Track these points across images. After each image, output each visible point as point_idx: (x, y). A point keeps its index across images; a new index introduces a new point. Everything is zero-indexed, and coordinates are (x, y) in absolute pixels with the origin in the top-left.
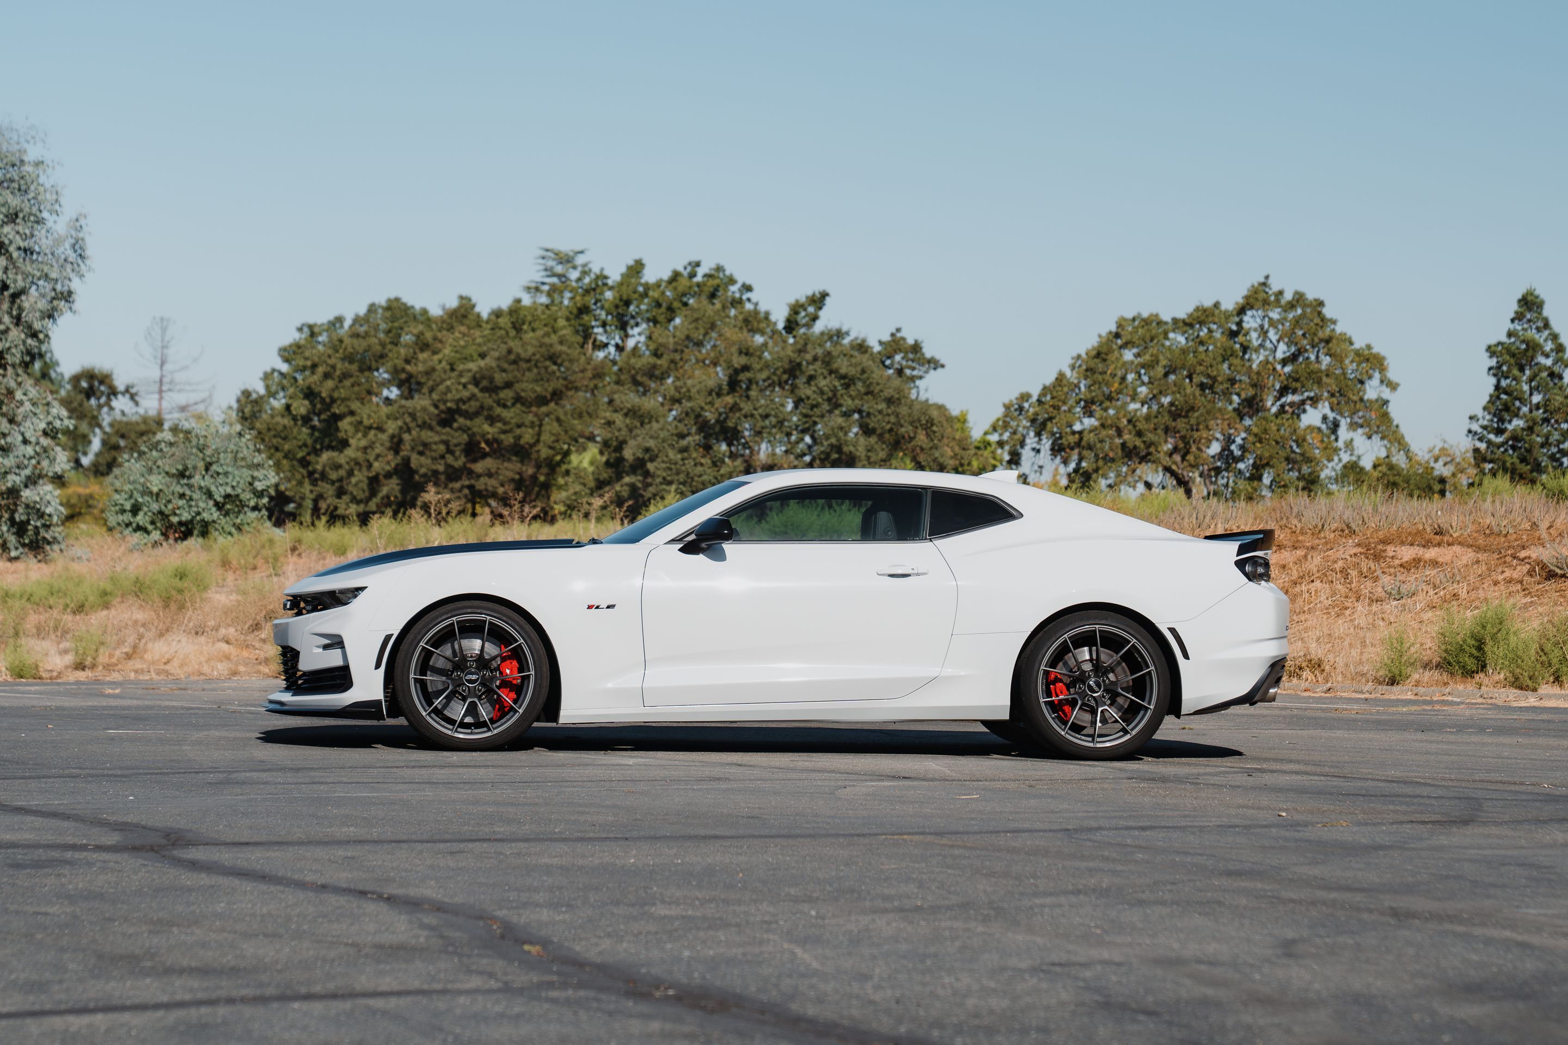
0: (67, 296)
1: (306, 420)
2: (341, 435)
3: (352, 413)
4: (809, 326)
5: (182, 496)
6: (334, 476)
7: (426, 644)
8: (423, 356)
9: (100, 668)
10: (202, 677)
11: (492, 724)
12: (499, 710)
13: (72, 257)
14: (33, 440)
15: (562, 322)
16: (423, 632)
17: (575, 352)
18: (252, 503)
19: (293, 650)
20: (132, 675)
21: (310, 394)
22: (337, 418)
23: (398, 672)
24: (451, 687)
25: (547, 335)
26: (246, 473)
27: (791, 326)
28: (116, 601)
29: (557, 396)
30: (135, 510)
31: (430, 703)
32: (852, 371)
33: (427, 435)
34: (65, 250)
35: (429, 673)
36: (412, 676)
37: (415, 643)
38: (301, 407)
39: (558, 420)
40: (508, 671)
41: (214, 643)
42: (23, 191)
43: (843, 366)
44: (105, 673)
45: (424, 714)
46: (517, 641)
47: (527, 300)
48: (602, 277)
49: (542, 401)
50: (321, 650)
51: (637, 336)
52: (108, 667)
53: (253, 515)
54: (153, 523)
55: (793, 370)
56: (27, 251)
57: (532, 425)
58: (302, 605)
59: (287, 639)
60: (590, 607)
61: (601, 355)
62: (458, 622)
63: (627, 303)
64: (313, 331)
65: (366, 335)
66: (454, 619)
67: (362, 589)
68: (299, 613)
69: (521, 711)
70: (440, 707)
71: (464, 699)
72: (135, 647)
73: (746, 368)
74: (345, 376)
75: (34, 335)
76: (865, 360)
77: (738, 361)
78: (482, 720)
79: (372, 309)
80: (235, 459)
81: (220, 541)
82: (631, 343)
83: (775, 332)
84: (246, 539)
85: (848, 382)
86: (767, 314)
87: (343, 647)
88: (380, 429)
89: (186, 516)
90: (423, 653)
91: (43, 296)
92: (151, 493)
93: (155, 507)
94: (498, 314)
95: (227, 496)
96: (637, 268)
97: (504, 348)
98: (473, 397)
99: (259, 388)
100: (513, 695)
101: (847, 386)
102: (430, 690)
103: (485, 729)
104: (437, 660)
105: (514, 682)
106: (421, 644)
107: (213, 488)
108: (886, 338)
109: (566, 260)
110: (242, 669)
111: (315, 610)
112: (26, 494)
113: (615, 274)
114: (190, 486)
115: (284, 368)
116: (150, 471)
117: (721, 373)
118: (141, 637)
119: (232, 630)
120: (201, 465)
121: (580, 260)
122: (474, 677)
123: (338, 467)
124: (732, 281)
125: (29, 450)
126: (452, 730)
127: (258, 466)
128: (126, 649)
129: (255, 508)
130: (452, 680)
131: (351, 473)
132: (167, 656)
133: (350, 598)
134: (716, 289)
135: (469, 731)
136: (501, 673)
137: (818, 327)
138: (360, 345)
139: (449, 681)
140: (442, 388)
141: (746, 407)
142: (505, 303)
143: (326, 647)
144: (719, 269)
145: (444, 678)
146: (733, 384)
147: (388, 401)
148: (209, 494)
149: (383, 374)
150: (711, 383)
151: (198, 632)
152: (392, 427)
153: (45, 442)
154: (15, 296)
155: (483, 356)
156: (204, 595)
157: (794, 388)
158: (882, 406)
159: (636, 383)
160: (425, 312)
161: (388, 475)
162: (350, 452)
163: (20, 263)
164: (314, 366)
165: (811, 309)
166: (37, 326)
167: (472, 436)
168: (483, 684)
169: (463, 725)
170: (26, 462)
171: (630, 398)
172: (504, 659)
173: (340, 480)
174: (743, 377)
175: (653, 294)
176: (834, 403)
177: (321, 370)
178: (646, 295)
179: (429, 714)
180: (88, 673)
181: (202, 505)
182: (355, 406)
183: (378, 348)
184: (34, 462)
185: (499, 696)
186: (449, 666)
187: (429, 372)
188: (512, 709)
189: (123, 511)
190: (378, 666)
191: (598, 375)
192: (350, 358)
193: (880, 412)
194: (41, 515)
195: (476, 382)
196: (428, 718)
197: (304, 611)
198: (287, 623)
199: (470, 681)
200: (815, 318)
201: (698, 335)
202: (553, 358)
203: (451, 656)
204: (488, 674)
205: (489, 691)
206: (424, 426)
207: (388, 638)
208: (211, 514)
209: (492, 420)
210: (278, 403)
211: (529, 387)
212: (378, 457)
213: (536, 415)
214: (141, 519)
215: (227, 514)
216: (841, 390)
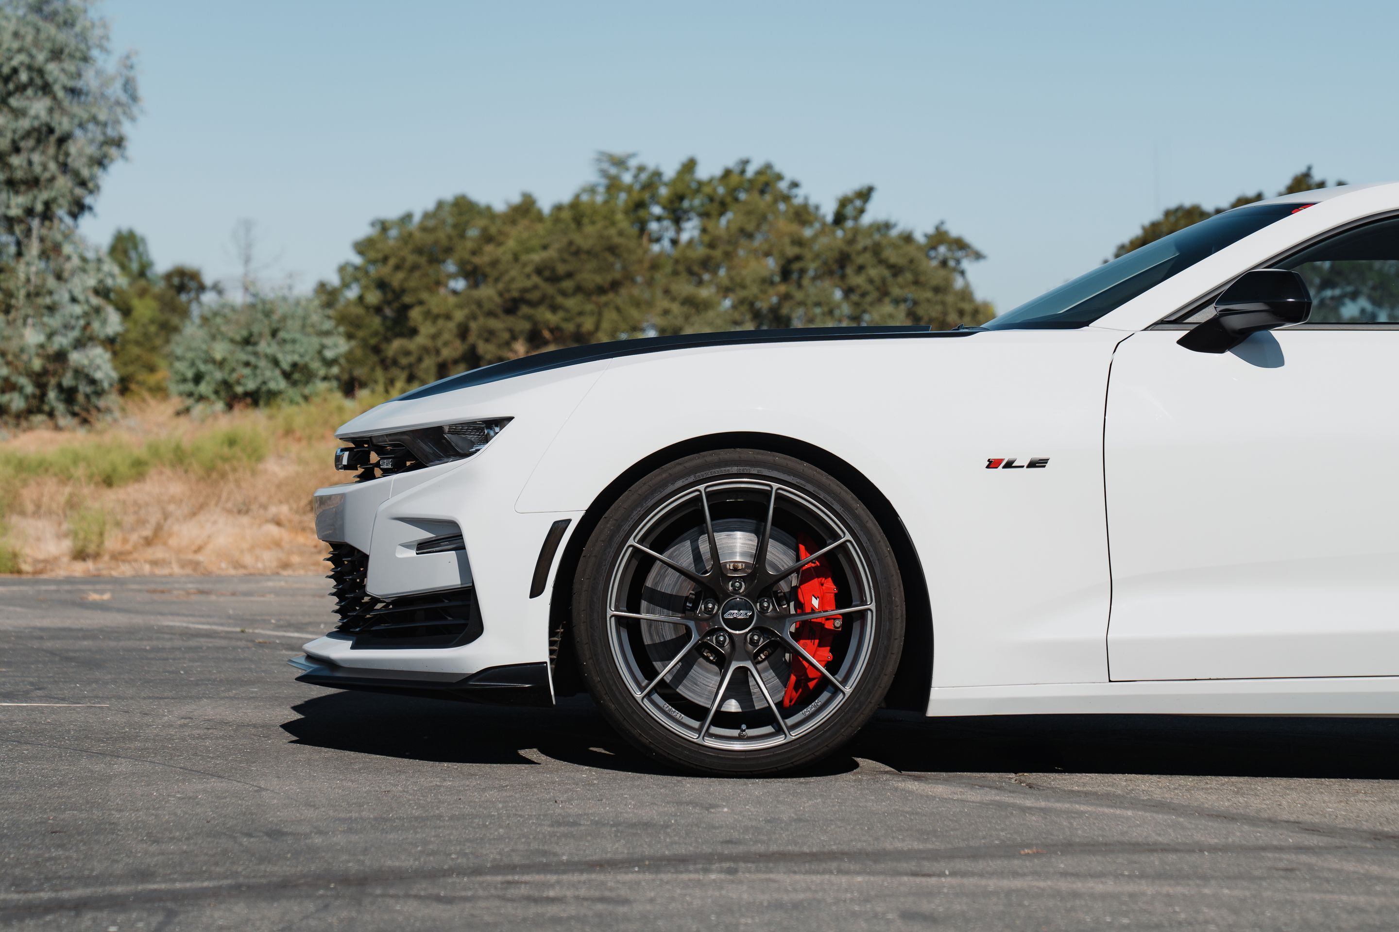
0: (119, 142)
1: (378, 310)
2: (411, 323)
3: (421, 303)
4: (856, 218)
5: (247, 364)
6: (404, 361)
7: (641, 542)
8: (489, 248)
9: (106, 558)
10: (242, 572)
11: (786, 715)
12: (796, 688)
13: (124, 98)
14: (81, 297)
15: (620, 216)
16: (635, 516)
17: (632, 244)
18: (322, 372)
19: (352, 550)
20: (147, 568)
21: (382, 285)
22: (407, 308)
23: (580, 603)
24: (695, 638)
25: (606, 228)
26: (315, 341)
27: (839, 219)
28: (152, 472)
29: (615, 286)
30: (198, 378)
31: (650, 673)
32: (901, 261)
33: (495, 324)
34: (116, 90)
35: (644, 604)
36: (611, 612)
37: (618, 539)
38: (373, 297)
39: (618, 309)
40: (815, 602)
41: (260, 526)
42: (69, 24)
43: (891, 255)
44: (113, 564)
45: (638, 695)
46: (836, 537)
47: (585, 198)
48: (658, 174)
49: (601, 290)
50: (412, 553)
51: (690, 230)
52: (116, 557)
53: (322, 386)
54: (216, 392)
55: (843, 260)
56: (74, 92)
57: (592, 313)
58: (374, 457)
59: (342, 528)
60: (992, 464)
61: (656, 248)
62: (709, 495)
63: (681, 198)
64: (384, 226)
65: (433, 230)
66: (701, 487)
67: (501, 422)
68: (368, 476)
69: (848, 690)
70: (668, 679)
71: (722, 663)
72: (158, 529)
73: (798, 258)
74: (415, 267)
75: (83, 184)
76: (911, 250)
77: (791, 251)
78: (758, 706)
79: (440, 205)
80: (304, 327)
81: (288, 410)
82: (685, 237)
83: (824, 224)
84: (312, 409)
85: (896, 270)
86: (817, 208)
87: (460, 548)
88: (448, 317)
89: (251, 385)
90: (635, 563)
91: (92, 141)
92: (213, 361)
93: (219, 375)
94: (558, 208)
95: (295, 365)
96: (690, 166)
97: (564, 241)
98: (535, 287)
99: (334, 280)
100: (826, 653)
101: (895, 275)
102: (647, 641)
103: (769, 729)
104: (661, 576)
105: (829, 625)
106: (631, 542)
107: (280, 356)
108: (931, 230)
109: (620, 163)
110: (295, 559)
111: (399, 467)
112: (76, 357)
113: (670, 171)
114: (256, 354)
115: (357, 260)
116: (214, 338)
117: (771, 264)
118: (166, 516)
119: (284, 509)
120: (267, 331)
121: (633, 163)
122: (741, 614)
123: (407, 353)
124: (779, 177)
125: (78, 309)
126: (698, 731)
127: (327, 333)
128: (148, 532)
129: (325, 378)
130: (696, 619)
131: (420, 360)
132: (199, 542)
133: (472, 444)
134: (767, 184)
135: (735, 733)
136: (799, 606)
137: (867, 219)
138: (429, 239)
139: (692, 624)
140: (506, 278)
141: (799, 295)
142: (566, 197)
143: (423, 547)
144: (768, 167)
145: (677, 618)
146: (786, 274)
147: (455, 292)
148: (276, 363)
149: (451, 267)
150: (765, 273)
151: (243, 510)
152: (459, 316)
153: (95, 301)
154: (63, 140)
155: (545, 247)
156: (261, 466)
157: (843, 277)
158: (929, 294)
159: (690, 272)
160: (489, 208)
161: (456, 362)
162: (421, 340)
163: (66, 103)
164: (385, 259)
165: (858, 203)
166: (85, 173)
167: (535, 324)
168: (760, 630)
169: (724, 719)
170: (73, 322)
171: (684, 287)
172: (806, 576)
173: (410, 366)
174: (796, 266)
175: (707, 190)
176: (884, 293)
177: (392, 262)
178: (698, 191)
179: (648, 695)
180: (90, 565)
181: (268, 374)
182: (424, 295)
183: (444, 242)
184: (82, 322)
185: (796, 654)
186: (687, 589)
187: (494, 263)
188: (824, 684)
189: (184, 380)
190: (536, 590)
191: (655, 266)
192: (419, 251)
193: (928, 301)
194: (93, 382)
195: (539, 271)
196: (647, 705)
197: (378, 472)
198: (343, 496)
199: (736, 624)
200: (862, 211)
201: (750, 227)
202: (612, 249)
203: (692, 568)
204: (770, 606)
205: (776, 646)
206: (491, 314)
207: (558, 529)
208: (278, 383)
209: (554, 308)
210: (352, 293)
211: (589, 277)
212: (446, 344)
213: (597, 304)
214: (204, 388)
215: (294, 384)
216: (890, 280)
